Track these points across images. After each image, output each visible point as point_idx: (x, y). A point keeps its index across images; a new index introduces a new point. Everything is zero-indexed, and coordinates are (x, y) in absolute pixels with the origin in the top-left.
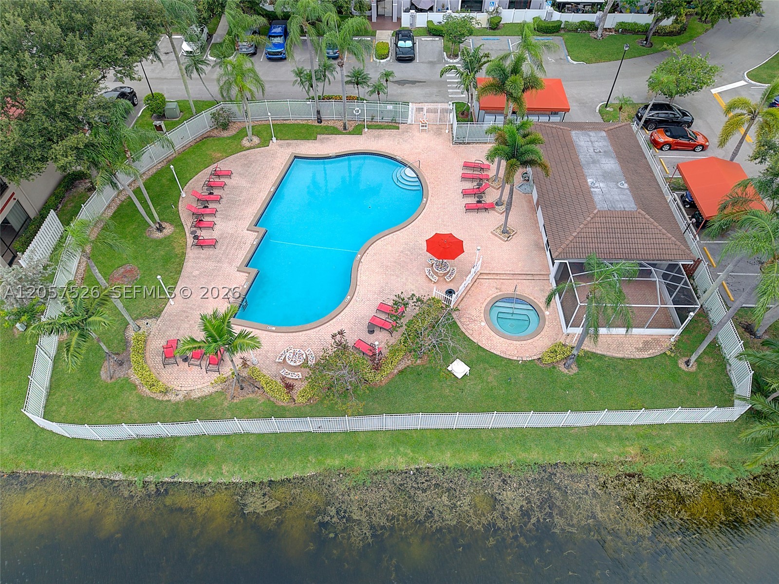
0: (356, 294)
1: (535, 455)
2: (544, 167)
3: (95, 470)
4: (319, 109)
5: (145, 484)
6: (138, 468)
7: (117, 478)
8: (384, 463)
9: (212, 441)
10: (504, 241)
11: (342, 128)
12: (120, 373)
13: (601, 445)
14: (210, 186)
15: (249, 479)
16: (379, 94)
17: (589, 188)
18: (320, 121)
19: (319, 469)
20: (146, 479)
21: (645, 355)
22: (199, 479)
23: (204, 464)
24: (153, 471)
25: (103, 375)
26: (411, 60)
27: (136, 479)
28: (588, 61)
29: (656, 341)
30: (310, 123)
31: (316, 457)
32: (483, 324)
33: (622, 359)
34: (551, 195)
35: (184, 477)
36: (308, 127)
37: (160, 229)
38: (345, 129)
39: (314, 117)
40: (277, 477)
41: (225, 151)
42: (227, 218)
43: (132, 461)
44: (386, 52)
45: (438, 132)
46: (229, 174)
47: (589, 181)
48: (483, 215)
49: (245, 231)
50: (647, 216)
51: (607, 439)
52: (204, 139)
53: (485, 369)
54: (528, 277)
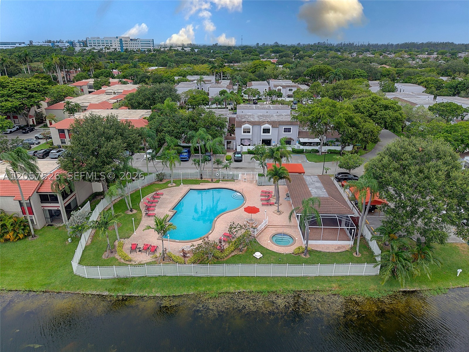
0: (214, 230)
1: (291, 287)
2: (289, 179)
3: (96, 291)
4: (202, 173)
5: (117, 296)
6: (115, 290)
7: (105, 294)
8: (224, 289)
9: (149, 279)
10: (278, 215)
11: (211, 181)
12: (112, 256)
13: (321, 284)
14: (154, 197)
15: (164, 294)
16: (226, 168)
17: (310, 191)
18: (202, 178)
19: (196, 292)
20: (118, 295)
21: (339, 251)
22: (141, 294)
23: (145, 288)
24: (121, 291)
25: (103, 257)
26: (241, 161)
27: (114, 294)
28: (316, 162)
29: (343, 247)
30: (197, 179)
31: (194, 286)
32: (269, 242)
33: (329, 252)
34: (295, 195)
35: (135, 293)
36: (196, 181)
37: (131, 211)
38: (212, 181)
39: (199, 177)
40: (177, 294)
41: (160, 187)
42: (160, 207)
43: (113, 287)
44: (230, 158)
45: (251, 182)
46: (162, 194)
47: (310, 189)
48: (270, 207)
49: (168, 211)
50: (333, 199)
51: (324, 281)
52: (151, 184)
53: (270, 256)
54: (289, 227)
